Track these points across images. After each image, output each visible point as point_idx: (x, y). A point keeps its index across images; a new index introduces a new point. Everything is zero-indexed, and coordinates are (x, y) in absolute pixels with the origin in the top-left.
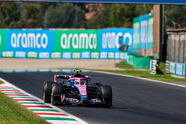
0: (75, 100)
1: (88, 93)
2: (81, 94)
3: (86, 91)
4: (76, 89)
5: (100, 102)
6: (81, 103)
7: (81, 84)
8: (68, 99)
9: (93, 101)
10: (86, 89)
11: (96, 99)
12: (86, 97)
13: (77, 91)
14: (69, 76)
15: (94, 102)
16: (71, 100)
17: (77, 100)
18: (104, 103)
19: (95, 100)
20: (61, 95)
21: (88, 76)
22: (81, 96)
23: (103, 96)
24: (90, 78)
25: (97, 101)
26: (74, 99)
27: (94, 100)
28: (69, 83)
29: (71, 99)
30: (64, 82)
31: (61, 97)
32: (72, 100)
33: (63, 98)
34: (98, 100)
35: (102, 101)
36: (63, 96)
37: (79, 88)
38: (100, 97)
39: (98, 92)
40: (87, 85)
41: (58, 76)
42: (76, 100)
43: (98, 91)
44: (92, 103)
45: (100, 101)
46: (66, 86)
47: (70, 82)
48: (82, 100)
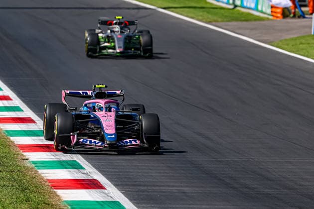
0: (95, 142)
1: (118, 127)
2: (106, 131)
3: (114, 126)
4: (97, 122)
5: (138, 145)
6: (106, 147)
7: (106, 111)
8: (83, 141)
9: (127, 142)
10: (113, 121)
11: (132, 139)
12: (113, 136)
13: (99, 126)
14: (88, 92)
15: (129, 144)
16: (88, 143)
17: (99, 143)
18: (146, 146)
19: (130, 142)
20: (71, 134)
21: (120, 91)
22: (106, 135)
23: (145, 134)
24: (123, 95)
25: (133, 143)
26: (93, 141)
27: (128, 140)
28: (85, 108)
29: (89, 140)
30: (76, 109)
31: (72, 137)
32: (91, 142)
33: (74, 139)
34: (135, 141)
35: (142, 142)
36: (74, 136)
37: (102, 120)
38: (138, 135)
39: (135, 126)
40: (117, 112)
41: (68, 92)
42: (97, 141)
43: (135, 123)
44: (125, 146)
45: (138, 142)
46: (81, 114)
47: (88, 107)
48: (108, 142)
